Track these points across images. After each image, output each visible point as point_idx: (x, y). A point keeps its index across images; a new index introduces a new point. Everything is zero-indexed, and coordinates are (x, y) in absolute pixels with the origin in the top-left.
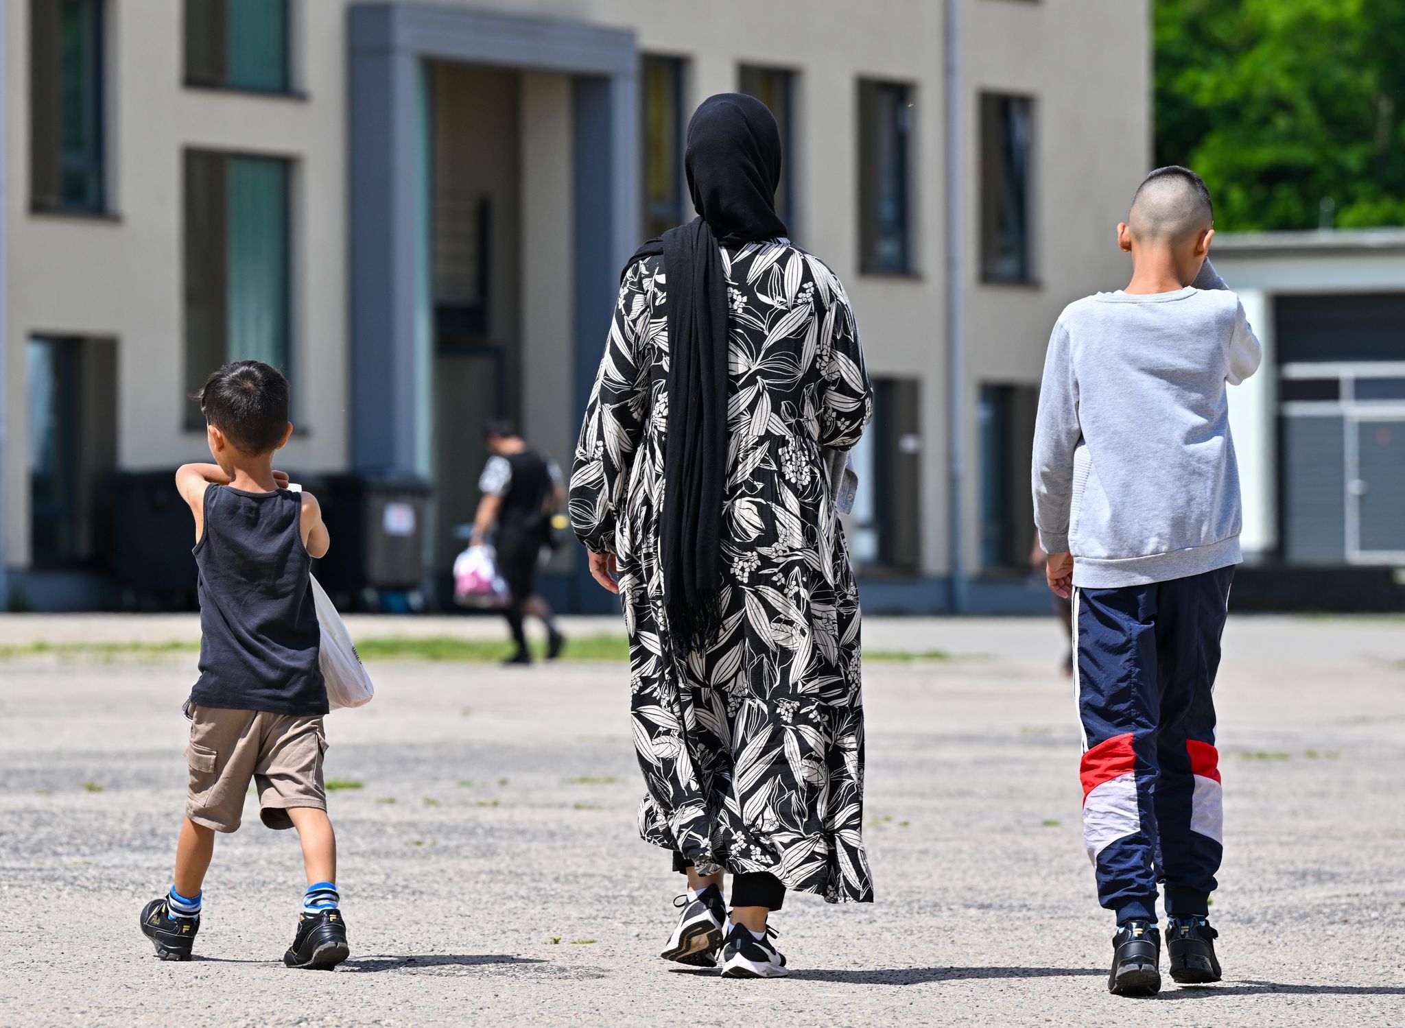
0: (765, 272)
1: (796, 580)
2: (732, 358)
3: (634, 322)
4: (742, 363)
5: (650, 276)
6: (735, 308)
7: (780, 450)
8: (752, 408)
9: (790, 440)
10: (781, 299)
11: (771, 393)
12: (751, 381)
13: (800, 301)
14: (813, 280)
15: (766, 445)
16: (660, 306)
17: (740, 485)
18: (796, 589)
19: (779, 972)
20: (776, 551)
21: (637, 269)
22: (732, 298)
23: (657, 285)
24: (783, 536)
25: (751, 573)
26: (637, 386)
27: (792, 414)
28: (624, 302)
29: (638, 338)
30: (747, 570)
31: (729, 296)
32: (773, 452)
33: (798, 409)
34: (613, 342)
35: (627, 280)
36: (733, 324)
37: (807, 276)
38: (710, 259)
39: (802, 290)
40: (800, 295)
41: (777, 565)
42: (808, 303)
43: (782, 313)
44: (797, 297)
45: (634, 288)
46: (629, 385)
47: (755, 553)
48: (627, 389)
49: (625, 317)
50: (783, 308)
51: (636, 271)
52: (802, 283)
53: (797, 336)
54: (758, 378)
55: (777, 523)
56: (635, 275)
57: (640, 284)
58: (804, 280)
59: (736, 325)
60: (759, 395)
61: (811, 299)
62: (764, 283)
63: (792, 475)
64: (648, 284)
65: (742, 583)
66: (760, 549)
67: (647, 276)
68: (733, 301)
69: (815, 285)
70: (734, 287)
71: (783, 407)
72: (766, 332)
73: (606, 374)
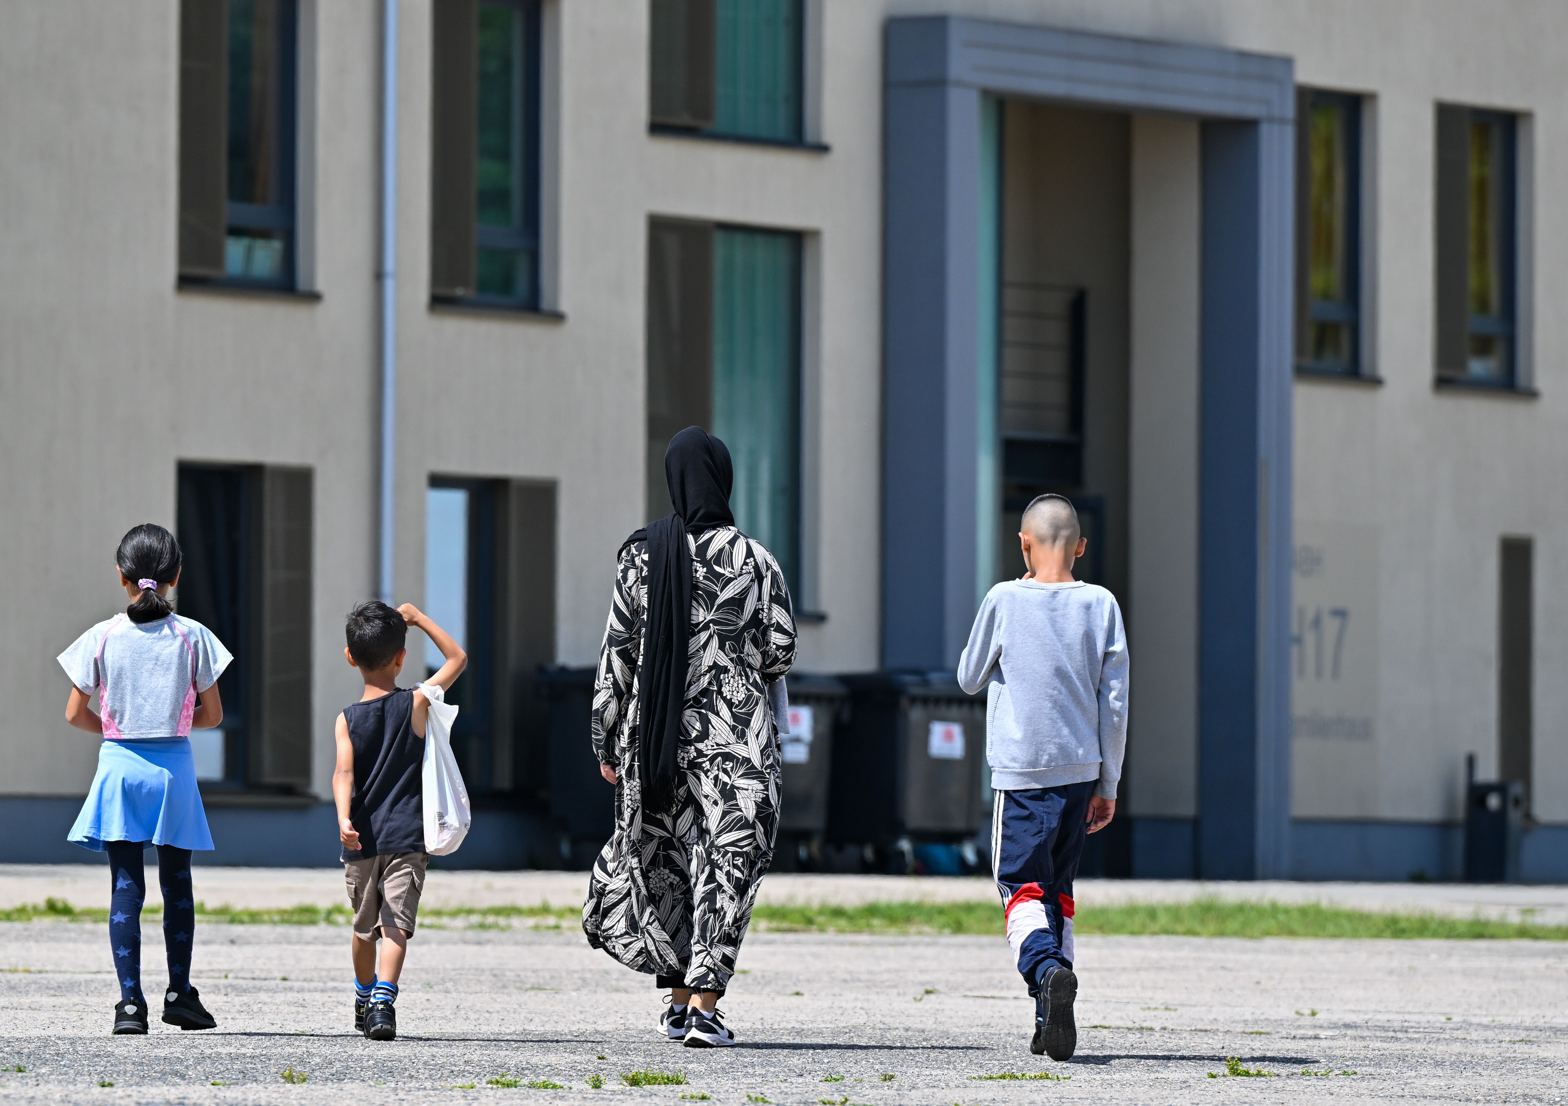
0: (719, 550)
1: (718, 766)
2: (694, 611)
3: (630, 588)
4: (701, 615)
5: (639, 555)
6: (698, 576)
7: (722, 677)
8: (705, 646)
9: (731, 669)
10: (730, 570)
11: (719, 635)
12: (706, 627)
13: (744, 571)
14: (753, 556)
15: (713, 672)
16: (645, 576)
17: (690, 700)
18: (717, 772)
19: (726, 1042)
20: (707, 746)
21: (630, 550)
22: (696, 569)
23: (643, 561)
24: (712, 736)
25: (689, 761)
26: (634, 634)
27: (734, 651)
28: (621, 574)
29: (633, 599)
30: (687, 759)
31: (694, 568)
32: (716, 677)
33: (739, 647)
34: (615, 604)
35: (623, 558)
36: (697, 587)
37: (750, 553)
38: (680, 542)
39: (745, 564)
40: (744, 567)
41: (706, 756)
42: (750, 573)
43: (730, 580)
44: (742, 569)
45: (628, 564)
46: (628, 633)
47: (693, 747)
48: (627, 636)
49: (623, 585)
50: (732, 576)
51: (628, 553)
52: (746, 559)
53: (741, 596)
54: (711, 625)
55: (710, 725)
56: (628, 555)
57: (633, 561)
58: (747, 557)
59: (698, 588)
60: (711, 637)
61: (752, 570)
62: (718, 558)
63: (728, 693)
64: (638, 561)
65: (683, 768)
66: (696, 744)
67: (637, 556)
68: (696, 571)
69: (755, 560)
70: (697, 562)
71: (727, 646)
72: (719, 593)
73: (611, 626)
